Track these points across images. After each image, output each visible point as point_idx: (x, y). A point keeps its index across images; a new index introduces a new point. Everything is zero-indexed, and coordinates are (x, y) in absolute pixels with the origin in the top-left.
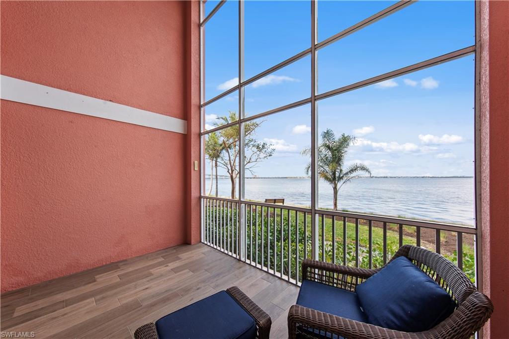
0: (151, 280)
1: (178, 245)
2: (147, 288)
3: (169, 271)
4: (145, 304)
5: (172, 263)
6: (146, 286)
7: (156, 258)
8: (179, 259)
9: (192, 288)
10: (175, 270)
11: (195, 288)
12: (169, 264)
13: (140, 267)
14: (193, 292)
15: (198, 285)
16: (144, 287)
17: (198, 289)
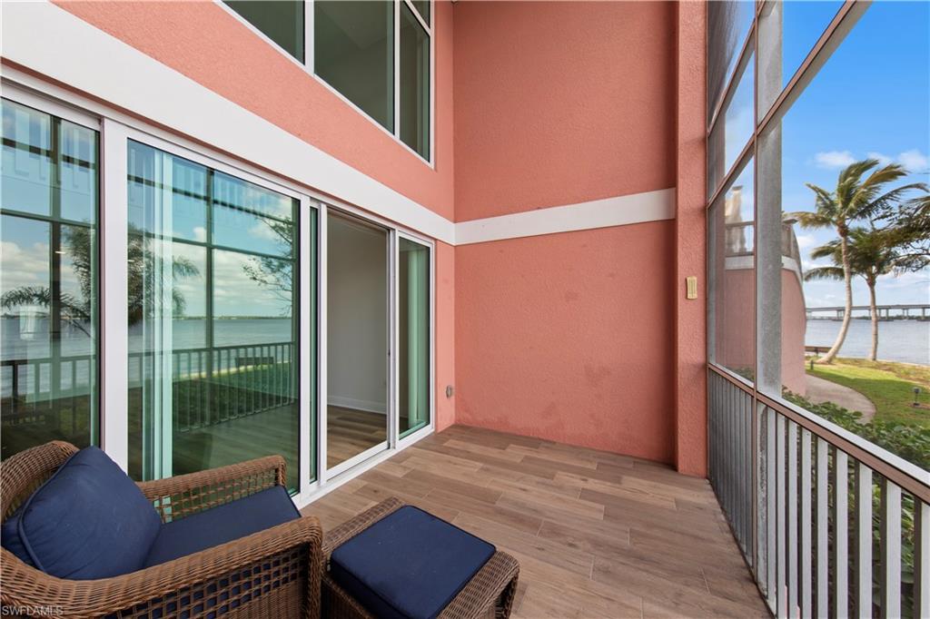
0: (543, 484)
1: (650, 460)
2: (524, 490)
3: (576, 489)
4: (499, 504)
5: (596, 481)
6: (528, 487)
7: (588, 461)
8: (618, 480)
9: (564, 535)
10: (586, 494)
11: (570, 540)
12: (591, 480)
13: (554, 460)
14: (560, 542)
15: (580, 540)
16: (523, 486)
17: (571, 545)
